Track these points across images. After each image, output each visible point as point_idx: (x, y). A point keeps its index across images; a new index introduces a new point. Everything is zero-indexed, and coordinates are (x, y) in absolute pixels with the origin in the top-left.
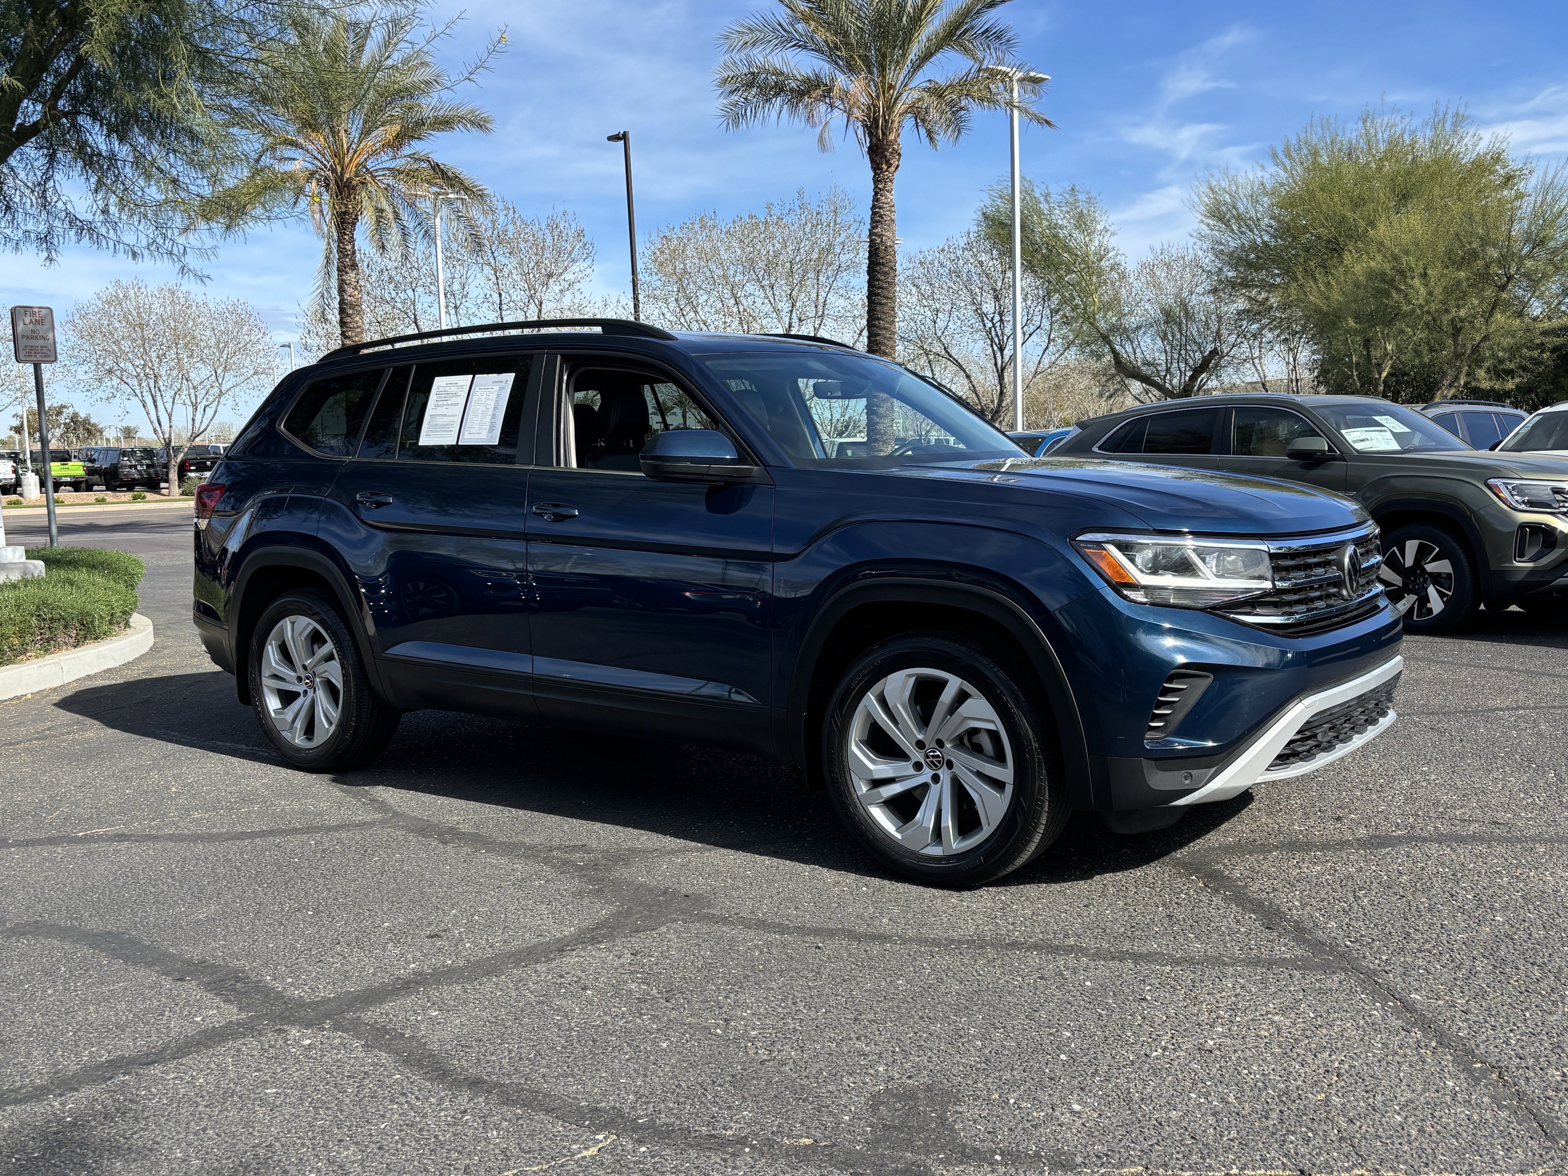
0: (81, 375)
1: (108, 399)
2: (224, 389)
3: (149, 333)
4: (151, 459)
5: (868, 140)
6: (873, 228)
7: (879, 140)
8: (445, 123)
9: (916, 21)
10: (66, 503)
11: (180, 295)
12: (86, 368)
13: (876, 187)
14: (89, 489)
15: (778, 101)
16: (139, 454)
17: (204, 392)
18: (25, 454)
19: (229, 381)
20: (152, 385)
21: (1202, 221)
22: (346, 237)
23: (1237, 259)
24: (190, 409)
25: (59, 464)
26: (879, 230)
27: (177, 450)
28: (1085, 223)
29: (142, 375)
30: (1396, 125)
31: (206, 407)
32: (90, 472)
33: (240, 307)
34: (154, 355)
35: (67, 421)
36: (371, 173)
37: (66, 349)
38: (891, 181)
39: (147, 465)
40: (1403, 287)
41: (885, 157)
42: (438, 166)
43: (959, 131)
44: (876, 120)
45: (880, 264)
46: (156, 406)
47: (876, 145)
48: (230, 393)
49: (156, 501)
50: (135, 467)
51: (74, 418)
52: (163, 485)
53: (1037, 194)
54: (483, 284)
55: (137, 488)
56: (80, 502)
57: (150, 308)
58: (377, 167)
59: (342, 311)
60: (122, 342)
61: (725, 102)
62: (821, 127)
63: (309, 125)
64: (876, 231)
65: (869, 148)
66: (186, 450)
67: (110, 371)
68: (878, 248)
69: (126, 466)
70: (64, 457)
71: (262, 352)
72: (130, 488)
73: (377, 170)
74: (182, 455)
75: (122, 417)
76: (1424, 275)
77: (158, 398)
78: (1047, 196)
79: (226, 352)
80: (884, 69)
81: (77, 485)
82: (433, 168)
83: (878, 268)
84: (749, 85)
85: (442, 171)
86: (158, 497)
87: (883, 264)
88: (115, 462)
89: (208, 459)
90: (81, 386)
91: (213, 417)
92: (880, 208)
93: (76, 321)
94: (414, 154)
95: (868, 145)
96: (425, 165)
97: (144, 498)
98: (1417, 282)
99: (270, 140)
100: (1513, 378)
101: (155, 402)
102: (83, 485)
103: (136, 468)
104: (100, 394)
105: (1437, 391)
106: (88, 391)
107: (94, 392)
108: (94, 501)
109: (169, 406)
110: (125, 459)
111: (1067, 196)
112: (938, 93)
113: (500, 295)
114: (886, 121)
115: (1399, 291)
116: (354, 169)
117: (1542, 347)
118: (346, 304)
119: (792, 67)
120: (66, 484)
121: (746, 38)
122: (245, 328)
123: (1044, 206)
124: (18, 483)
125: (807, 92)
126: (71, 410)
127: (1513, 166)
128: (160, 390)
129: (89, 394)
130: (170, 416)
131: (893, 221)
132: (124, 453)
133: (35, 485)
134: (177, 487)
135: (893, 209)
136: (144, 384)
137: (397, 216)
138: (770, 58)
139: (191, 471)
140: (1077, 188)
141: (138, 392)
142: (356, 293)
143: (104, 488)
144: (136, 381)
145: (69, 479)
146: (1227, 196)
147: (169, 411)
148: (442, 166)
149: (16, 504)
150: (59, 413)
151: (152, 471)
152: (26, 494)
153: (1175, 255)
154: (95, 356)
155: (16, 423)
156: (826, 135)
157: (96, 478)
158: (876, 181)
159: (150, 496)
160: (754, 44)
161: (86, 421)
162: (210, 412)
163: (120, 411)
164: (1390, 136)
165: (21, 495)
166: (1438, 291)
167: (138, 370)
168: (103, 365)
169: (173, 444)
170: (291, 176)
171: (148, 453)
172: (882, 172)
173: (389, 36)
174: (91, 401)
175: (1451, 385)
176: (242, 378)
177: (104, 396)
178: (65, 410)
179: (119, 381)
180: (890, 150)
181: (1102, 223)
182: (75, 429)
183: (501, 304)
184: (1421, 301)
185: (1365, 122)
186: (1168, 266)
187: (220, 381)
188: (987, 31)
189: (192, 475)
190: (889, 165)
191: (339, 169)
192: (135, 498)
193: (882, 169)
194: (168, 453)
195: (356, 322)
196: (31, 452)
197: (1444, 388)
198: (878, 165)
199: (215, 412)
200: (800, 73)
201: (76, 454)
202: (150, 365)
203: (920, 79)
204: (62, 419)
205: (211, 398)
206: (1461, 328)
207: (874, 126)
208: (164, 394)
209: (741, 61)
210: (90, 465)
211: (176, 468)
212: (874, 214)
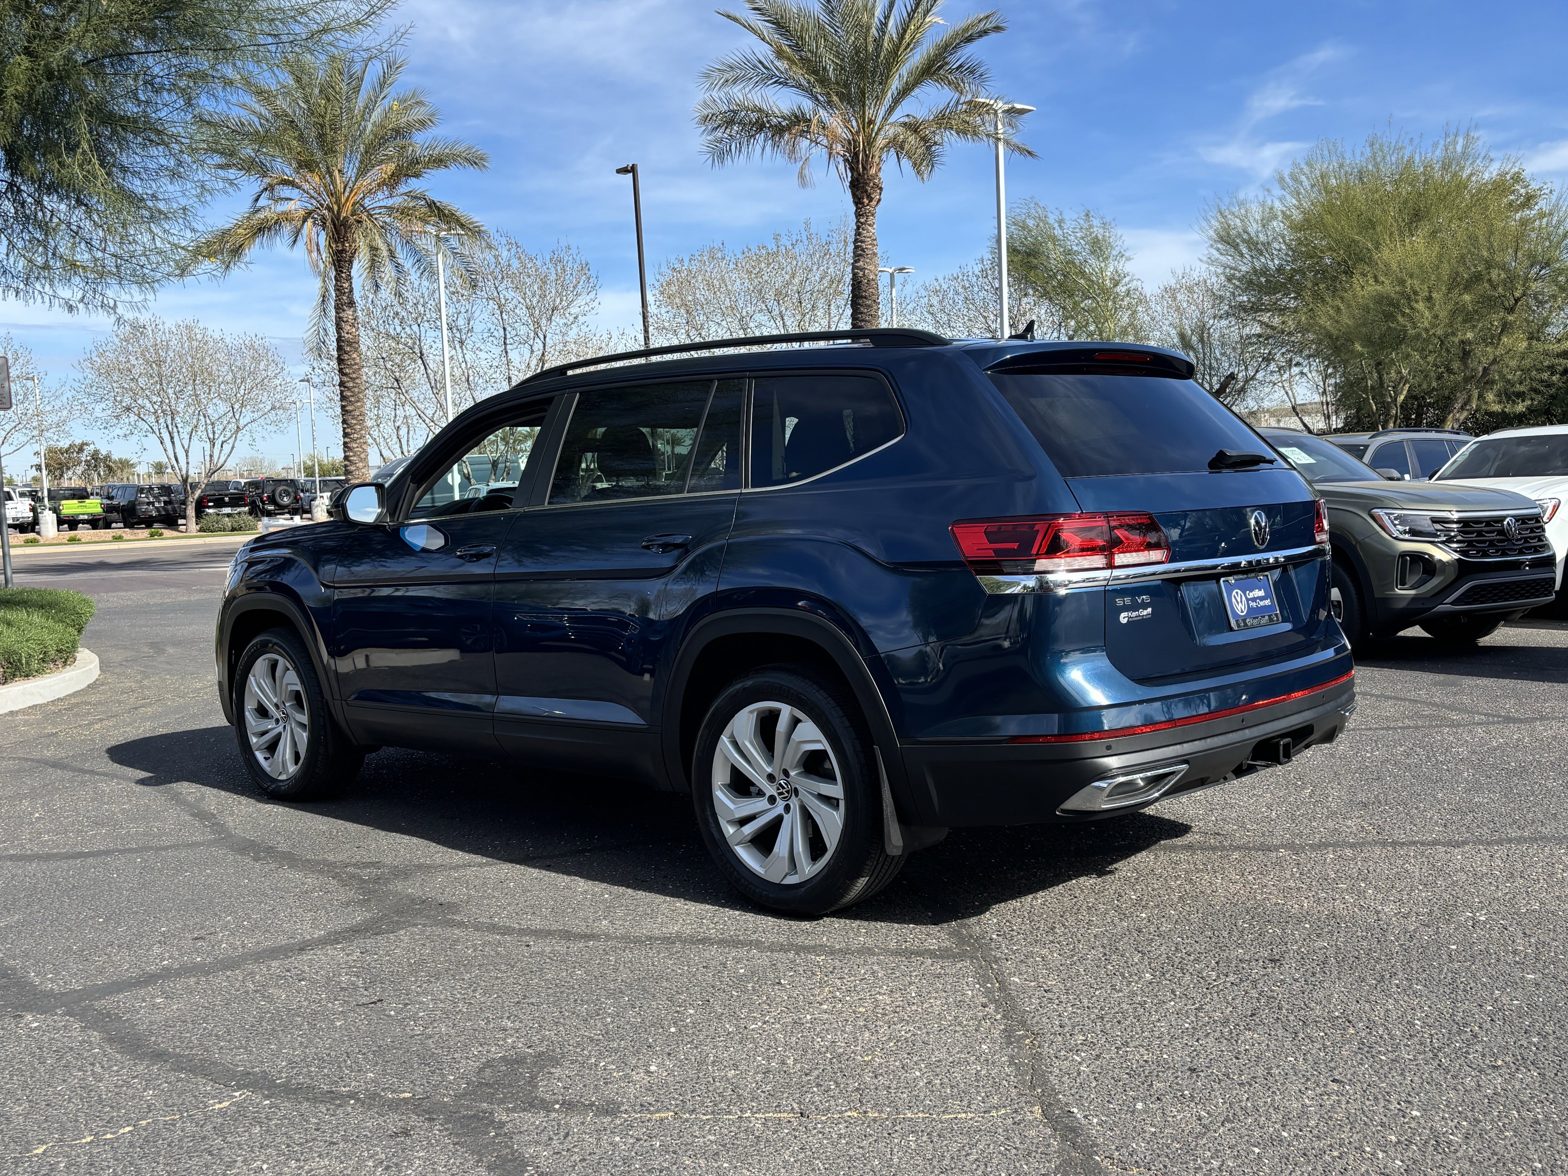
0: (98, 413)
1: (125, 436)
2: (241, 425)
3: (166, 370)
4: (169, 496)
5: (849, 174)
6: (856, 261)
7: (859, 175)
8: (439, 161)
9: (894, 56)
10: (83, 540)
11: (197, 331)
12: (103, 405)
13: (858, 221)
14: (108, 526)
15: (761, 137)
16: (156, 491)
17: (221, 427)
18: (43, 493)
19: (247, 416)
20: (169, 422)
21: (1212, 246)
22: (343, 275)
23: (1249, 283)
24: (208, 446)
25: (76, 501)
26: (861, 263)
27: (194, 486)
28: (1100, 248)
29: (159, 411)
30: (1405, 148)
31: (223, 443)
32: (108, 509)
33: (257, 343)
34: (170, 391)
35: (89, 458)
36: (367, 211)
37: (83, 386)
38: (873, 215)
39: (165, 502)
40: (1407, 311)
41: (866, 191)
42: (434, 203)
43: (933, 166)
44: (856, 155)
45: (862, 297)
46: (173, 443)
47: (857, 180)
48: (247, 428)
49: (173, 538)
50: (153, 503)
51: (95, 455)
52: (180, 521)
53: (1051, 220)
54: (486, 319)
55: (156, 525)
56: (97, 539)
57: (168, 345)
58: (375, 205)
59: (340, 348)
60: (140, 380)
61: (709, 138)
62: (801, 163)
63: (306, 165)
64: (858, 264)
65: (851, 182)
66: (203, 486)
67: (128, 409)
68: (861, 282)
69: (143, 503)
70: (81, 495)
71: (279, 387)
72: (149, 525)
73: (374, 209)
74: (200, 491)
75: (140, 454)
76: (1429, 299)
77: (176, 435)
78: (1061, 222)
79: (243, 387)
80: (864, 105)
81: (94, 523)
82: (430, 206)
83: (861, 302)
84: (730, 123)
85: (438, 208)
86: (175, 534)
87: (865, 297)
88: (133, 499)
89: (226, 495)
90: (98, 424)
91: (231, 453)
92: (862, 242)
93: (94, 359)
94: (410, 192)
95: (850, 179)
96: (422, 203)
97: (161, 534)
98: (1421, 306)
99: (267, 180)
100: (1523, 401)
101: (172, 438)
102: (101, 523)
103: (153, 505)
104: (118, 431)
105: (1449, 414)
106: (106, 428)
107: (111, 429)
108: (111, 539)
109: (186, 443)
110: (143, 496)
111: (1082, 222)
112: (913, 127)
113: (505, 329)
114: (866, 155)
115: (1403, 314)
116: (350, 208)
117: (1552, 369)
118: (343, 341)
119: (772, 104)
120: (84, 522)
121: (726, 76)
122: (262, 364)
123: (1058, 232)
124: (35, 522)
125: (789, 128)
126: (92, 447)
127: (1534, 186)
128: (177, 427)
129: (106, 431)
130: (187, 452)
131: (875, 254)
132: (141, 490)
133: (53, 523)
134: (194, 524)
135: (875, 242)
136: (162, 421)
137: (392, 255)
138: (749, 96)
139: (209, 507)
140: (1092, 213)
141: (156, 428)
142: (354, 330)
143: (121, 525)
144: (154, 417)
145: (86, 517)
146: (1238, 221)
147: (186, 447)
148: (438, 204)
149: (33, 542)
150: (81, 450)
151: (169, 507)
152: (42, 533)
153: (1197, 279)
154: (112, 394)
155: (36, 461)
156: (806, 172)
157: (115, 515)
158: (858, 215)
159: (167, 533)
160: (735, 82)
161: (107, 457)
162: (227, 447)
163: (137, 448)
164: (1398, 159)
165: (38, 533)
166: (1443, 314)
167: (156, 407)
168: (121, 401)
169: (190, 480)
170: (287, 217)
171: (166, 490)
172: (864, 206)
173: (384, 77)
174: (108, 438)
175: (1462, 408)
176: (260, 413)
177: (121, 433)
178: (85, 447)
179: (136, 418)
180: (871, 184)
181: (1117, 249)
182: (96, 466)
183: (505, 338)
184: (1426, 324)
185: (1372, 145)
186: (1190, 290)
187: (237, 417)
188: (960, 66)
189: (211, 511)
190: (871, 199)
191: (336, 208)
192: (152, 535)
193: (863, 203)
194: (185, 489)
195: (354, 359)
196: (49, 490)
197: (1455, 411)
198: (859, 199)
199: (233, 448)
200: (779, 110)
201: (98, 491)
202: (167, 401)
203: (898, 115)
204: (84, 457)
205: (229, 434)
206: (1469, 352)
207: (855, 161)
208: (180, 430)
209: (720, 99)
210: (109, 502)
211: (194, 504)
212: (856, 247)
